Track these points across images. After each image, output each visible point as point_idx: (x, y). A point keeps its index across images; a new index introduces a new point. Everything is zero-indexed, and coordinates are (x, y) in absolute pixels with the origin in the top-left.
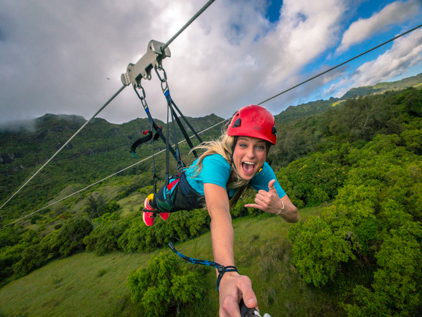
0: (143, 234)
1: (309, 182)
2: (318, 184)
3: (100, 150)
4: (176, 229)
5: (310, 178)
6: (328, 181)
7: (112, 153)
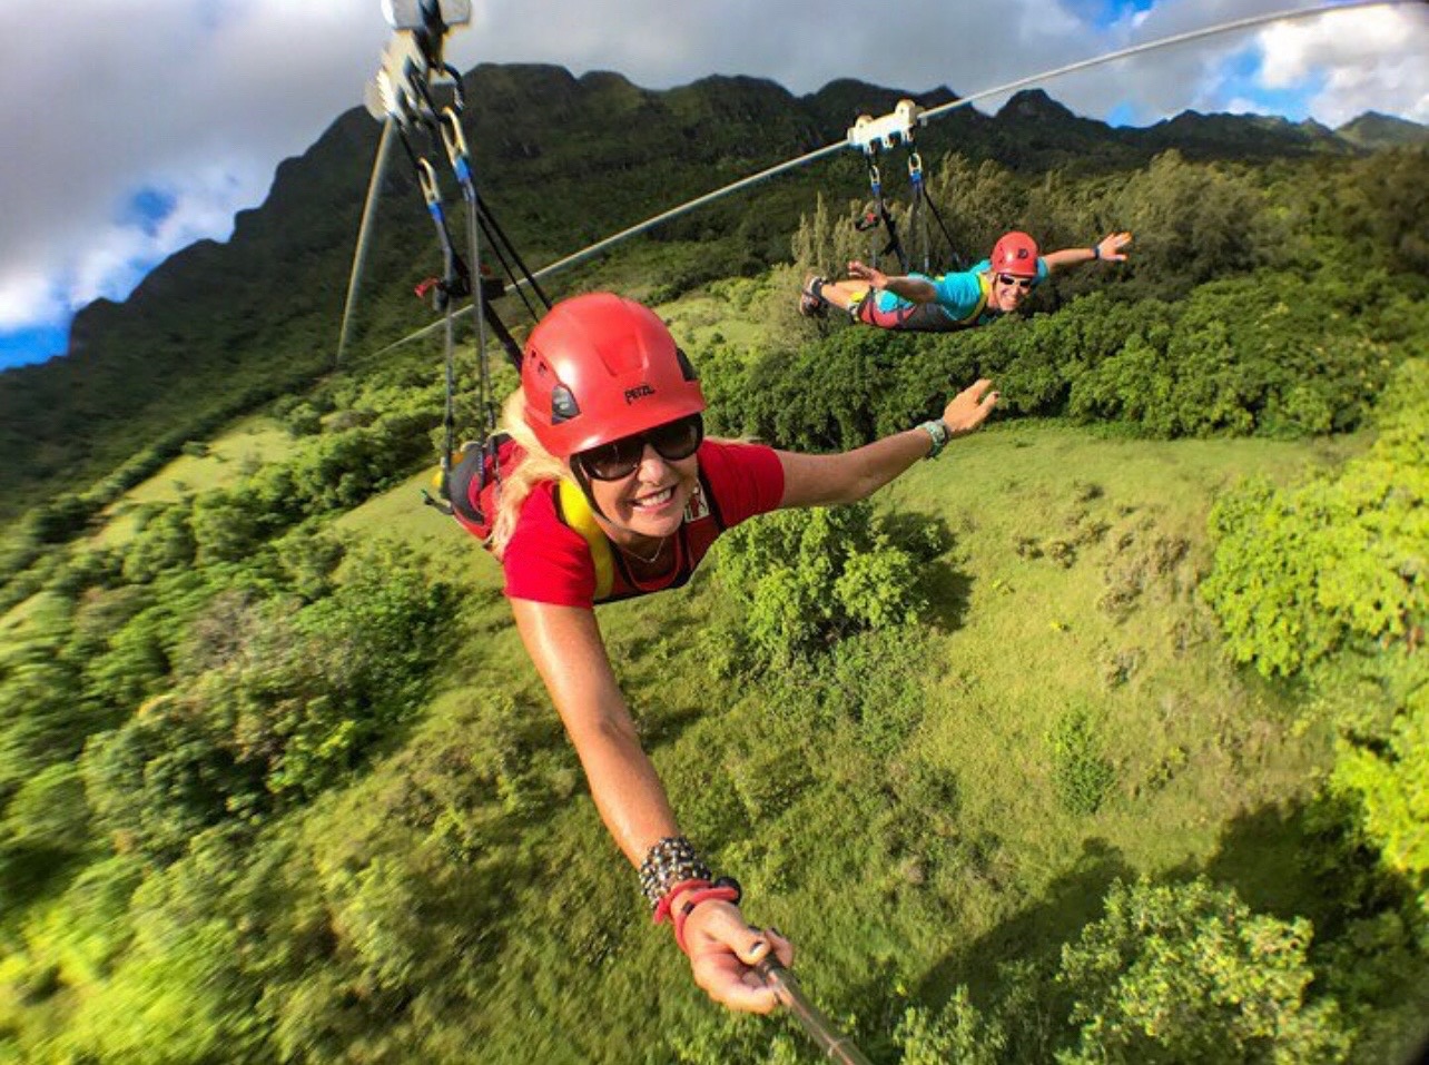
0: (737, 411)
1: (1285, 363)
2: (1310, 377)
3: (606, 166)
4: (838, 413)
5: (1291, 349)
6: (1341, 374)
7: (639, 174)
